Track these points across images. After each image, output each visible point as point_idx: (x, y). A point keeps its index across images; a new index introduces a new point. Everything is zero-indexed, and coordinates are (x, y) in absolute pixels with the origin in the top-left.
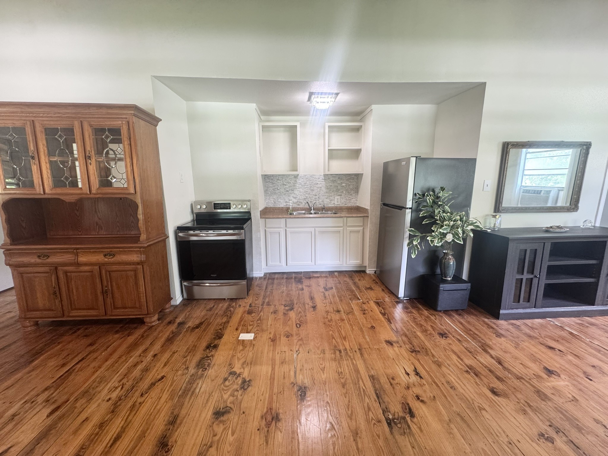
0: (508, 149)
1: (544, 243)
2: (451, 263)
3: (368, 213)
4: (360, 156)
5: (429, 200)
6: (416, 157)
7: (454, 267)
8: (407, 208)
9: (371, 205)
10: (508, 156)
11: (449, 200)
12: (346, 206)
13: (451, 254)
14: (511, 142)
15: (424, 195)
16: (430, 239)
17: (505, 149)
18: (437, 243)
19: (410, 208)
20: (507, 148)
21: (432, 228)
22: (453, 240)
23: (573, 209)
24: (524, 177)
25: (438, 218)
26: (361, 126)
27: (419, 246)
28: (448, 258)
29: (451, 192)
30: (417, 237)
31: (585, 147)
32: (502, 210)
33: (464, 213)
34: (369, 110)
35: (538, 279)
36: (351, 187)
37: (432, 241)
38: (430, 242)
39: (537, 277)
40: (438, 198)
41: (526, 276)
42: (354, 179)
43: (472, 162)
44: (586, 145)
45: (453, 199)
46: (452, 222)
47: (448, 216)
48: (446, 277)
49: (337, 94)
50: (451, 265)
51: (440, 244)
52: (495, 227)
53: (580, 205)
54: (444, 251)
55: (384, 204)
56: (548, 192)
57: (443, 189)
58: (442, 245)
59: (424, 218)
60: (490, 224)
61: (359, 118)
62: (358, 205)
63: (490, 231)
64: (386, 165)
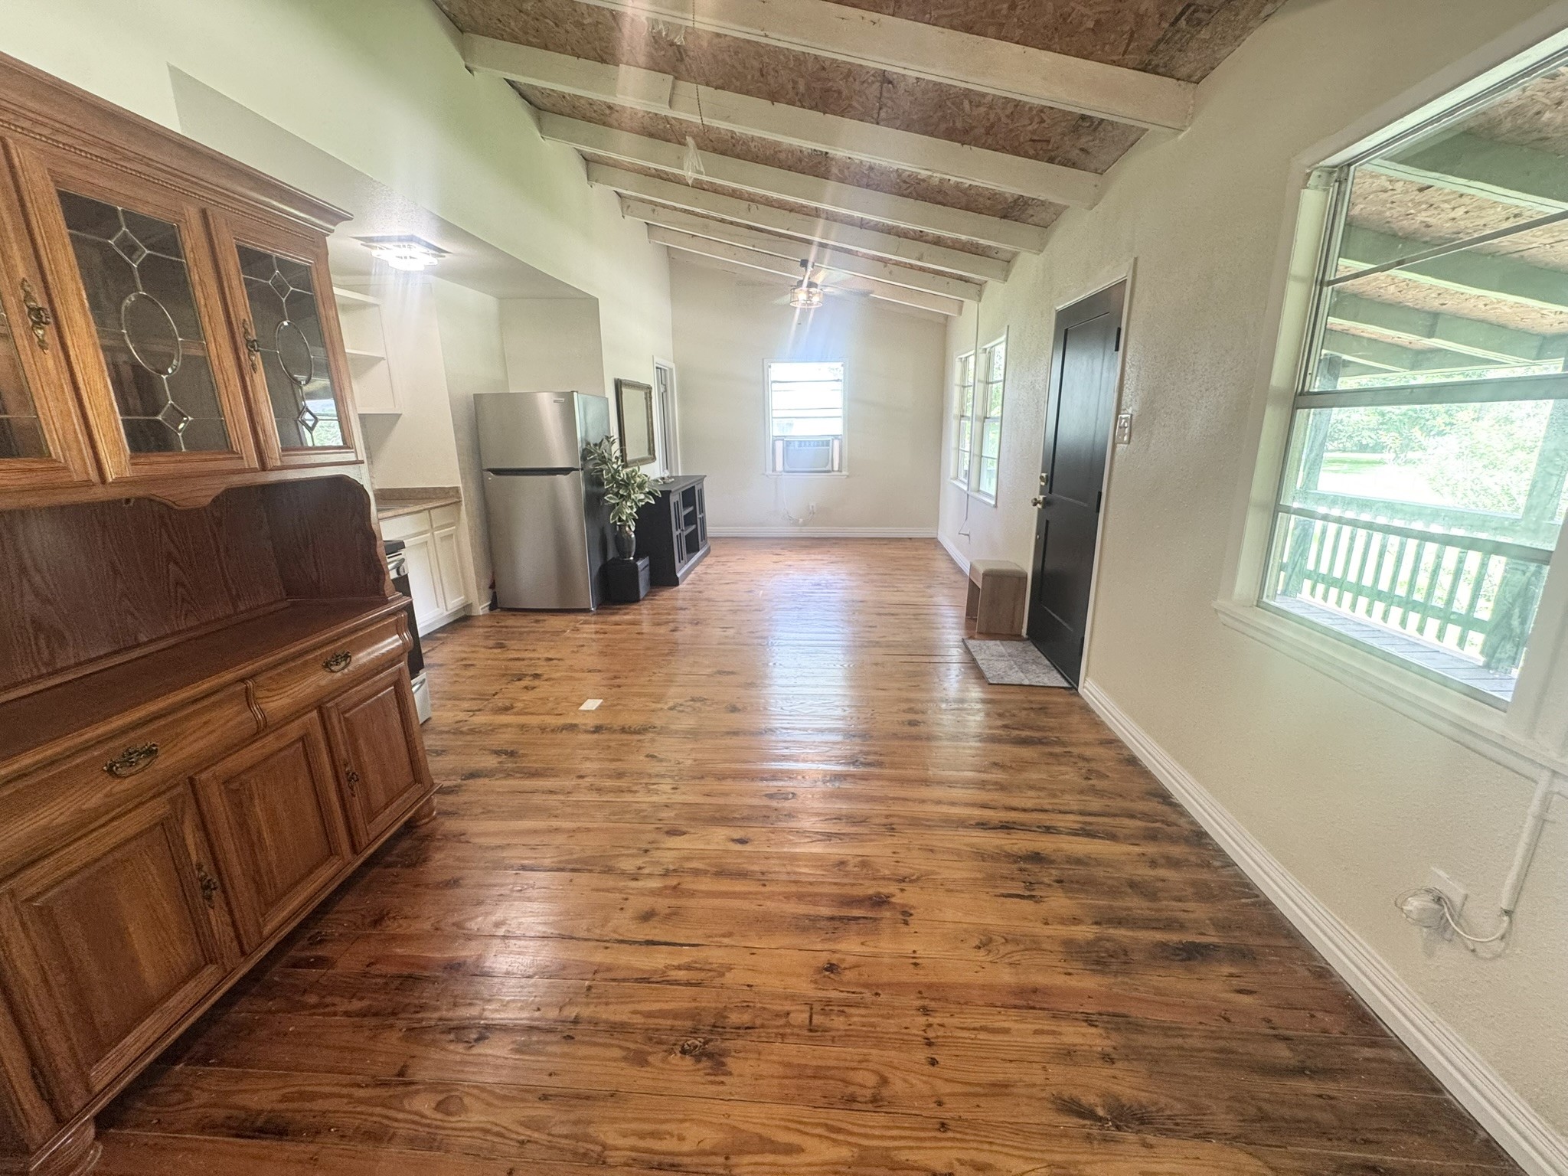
3: (458, 496)
9: (462, 478)
14: (620, 380)
17: (618, 388)
19: (581, 469)
23: (654, 458)
26: (379, 306)
31: (648, 390)
39: (682, 531)
41: (678, 531)
44: (649, 388)
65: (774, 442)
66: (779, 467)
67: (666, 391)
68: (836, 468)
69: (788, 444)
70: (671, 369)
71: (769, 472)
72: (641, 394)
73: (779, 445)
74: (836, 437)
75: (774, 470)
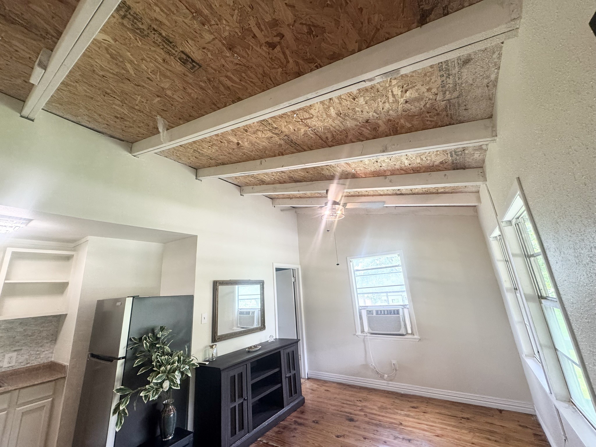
0: (217, 287)
1: (246, 365)
2: (172, 415)
3: (65, 372)
4: (66, 290)
5: (146, 344)
6: (133, 297)
7: (174, 420)
8: (120, 359)
9: (72, 358)
10: (218, 291)
11: (168, 341)
12: (28, 365)
13: (172, 403)
14: (218, 281)
15: (140, 339)
16: (143, 395)
17: (215, 286)
18: (153, 397)
19: (123, 358)
20: (216, 285)
21: (148, 379)
22: (170, 388)
23: (263, 328)
24: (239, 301)
25: (155, 364)
26: (73, 255)
27: (126, 411)
28: (168, 409)
29: (171, 330)
30: (126, 398)
31: (261, 283)
32: (218, 339)
33: (182, 352)
34: (84, 240)
35: (246, 401)
36: (44, 334)
37: (146, 396)
38: (143, 398)
39: (245, 400)
40: (158, 339)
41: (238, 401)
42: (51, 322)
43: (191, 298)
44: (262, 282)
45: (172, 337)
46: (169, 366)
47: (165, 359)
48: (166, 438)
49: (30, 220)
50: (171, 418)
51: (157, 396)
52: (213, 357)
53: (266, 324)
54: (164, 402)
55: (93, 356)
56: (253, 313)
57: (162, 329)
58: (158, 397)
59: (139, 367)
60: (209, 355)
61: (72, 245)
62: (53, 359)
63: (207, 363)
64: (100, 304)
65: (360, 310)
66: (366, 329)
67: (295, 281)
68: (410, 331)
69: (369, 312)
70: (298, 269)
71: (359, 333)
72: (258, 287)
73: (364, 313)
74: (404, 306)
75: (363, 331)
